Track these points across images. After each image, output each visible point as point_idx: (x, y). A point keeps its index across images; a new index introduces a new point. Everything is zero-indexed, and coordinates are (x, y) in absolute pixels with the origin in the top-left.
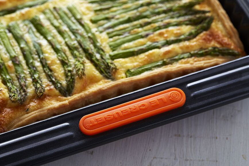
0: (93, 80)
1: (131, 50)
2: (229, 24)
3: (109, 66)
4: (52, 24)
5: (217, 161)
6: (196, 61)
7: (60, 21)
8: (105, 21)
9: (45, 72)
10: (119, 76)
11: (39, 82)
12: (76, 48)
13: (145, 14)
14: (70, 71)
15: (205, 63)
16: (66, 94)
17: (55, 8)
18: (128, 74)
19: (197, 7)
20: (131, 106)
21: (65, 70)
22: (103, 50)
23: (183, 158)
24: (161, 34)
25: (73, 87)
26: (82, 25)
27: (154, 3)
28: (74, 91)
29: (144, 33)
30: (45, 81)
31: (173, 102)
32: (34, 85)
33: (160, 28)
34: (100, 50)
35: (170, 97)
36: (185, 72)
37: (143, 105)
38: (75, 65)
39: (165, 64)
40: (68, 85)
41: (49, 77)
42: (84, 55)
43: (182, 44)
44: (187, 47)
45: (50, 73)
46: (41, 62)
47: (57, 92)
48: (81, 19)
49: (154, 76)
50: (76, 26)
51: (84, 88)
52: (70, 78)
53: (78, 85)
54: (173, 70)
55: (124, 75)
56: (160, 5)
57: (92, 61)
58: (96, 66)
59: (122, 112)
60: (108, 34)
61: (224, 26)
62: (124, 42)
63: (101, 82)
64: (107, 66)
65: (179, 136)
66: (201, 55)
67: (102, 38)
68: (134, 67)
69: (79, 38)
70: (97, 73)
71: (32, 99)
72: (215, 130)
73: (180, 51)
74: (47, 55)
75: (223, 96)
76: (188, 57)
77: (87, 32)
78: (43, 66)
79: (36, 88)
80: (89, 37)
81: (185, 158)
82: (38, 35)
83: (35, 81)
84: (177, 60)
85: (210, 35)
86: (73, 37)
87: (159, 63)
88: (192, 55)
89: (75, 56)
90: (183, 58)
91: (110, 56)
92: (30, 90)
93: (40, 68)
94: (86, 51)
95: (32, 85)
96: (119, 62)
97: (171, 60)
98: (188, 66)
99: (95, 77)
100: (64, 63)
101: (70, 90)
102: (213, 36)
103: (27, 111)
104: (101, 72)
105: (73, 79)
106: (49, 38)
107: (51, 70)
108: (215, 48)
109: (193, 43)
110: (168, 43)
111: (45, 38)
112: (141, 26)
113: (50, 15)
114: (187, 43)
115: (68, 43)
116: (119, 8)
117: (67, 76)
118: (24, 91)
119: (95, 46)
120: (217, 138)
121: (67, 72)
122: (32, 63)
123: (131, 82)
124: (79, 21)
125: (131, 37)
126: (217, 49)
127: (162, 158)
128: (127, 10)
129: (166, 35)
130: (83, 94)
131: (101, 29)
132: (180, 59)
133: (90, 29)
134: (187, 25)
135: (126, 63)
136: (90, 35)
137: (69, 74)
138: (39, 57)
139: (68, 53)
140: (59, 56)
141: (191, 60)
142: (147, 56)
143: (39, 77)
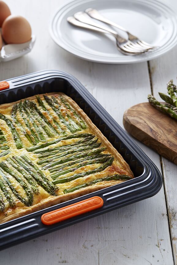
0: (44, 197)
1: (66, 178)
2: (123, 161)
3: (53, 188)
4: (13, 166)
5: (124, 240)
6: (106, 183)
7: (18, 164)
8: (47, 163)
9: (13, 193)
10: (60, 193)
11: (11, 198)
12: (31, 179)
13: (71, 158)
14: (29, 192)
15: (111, 184)
16: (29, 205)
17: (13, 157)
18: (65, 192)
19: (103, 153)
20: (71, 207)
21: (26, 192)
22: (48, 180)
23: (104, 239)
24: (82, 169)
25: (32, 201)
26: (33, 166)
27: (76, 152)
28: (33, 203)
29: (72, 169)
30: (14, 198)
31: (96, 204)
32: (8, 201)
33: (81, 166)
34: (46, 179)
35: (94, 201)
36: (100, 189)
37: (79, 207)
38: (32, 188)
39: (87, 185)
40: (29, 200)
41: (17, 196)
42: (36, 183)
43: (96, 174)
44: (100, 175)
45: (17, 194)
46: (10, 188)
47: (23, 204)
48: (31, 162)
49: (82, 192)
50: (29, 167)
51: (39, 201)
52: (30, 195)
53: (35, 199)
54: (93, 188)
55: (63, 193)
56: (80, 153)
57: (42, 186)
58: (45, 188)
59: (66, 211)
60: (49, 170)
61: (121, 162)
62: (60, 175)
63: (49, 197)
64: (52, 188)
65: (100, 228)
66: (109, 180)
67: (46, 172)
68: (69, 188)
69: (32, 173)
70: (46, 193)
71: (8, 209)
72: (121, 223)
73: (95, 178)
74: (13, 183)
75: (125, 200)
76: (101, 181)
77: (36, 170)
78: (12, 190)
79: (10, 202)
80: (38, 172)
81: (104, 240)
82: (5, 173)
83: (8, 198)
84: (94, 183)
85: (113, 168)
86: (28, 173)
87: (84, 185)
88: (103, 180)
89: (31, 184)
90: (98, 182)
91: (52, 182)
92: (7, 203)
93: (10, 191)
94: (37, 180)
95: (7, 201)
96: (59, 185)
97: (91, 183)
98: (102, 186)
99: (45, 194)
100: (25, 188)
101: (31, 202)
102: (115, 169)
103: (6, 215)
104: (49, 192)
105: (32, 196)
106: (13, 174)
107: (17, 192)
108: (116, 175)
109: (103, 173)
110: (88, 174)
111: (11, 174)
112: (70, 165)
113: (11, 161)
114: (99, 173)
115: (26, 176)
116: (54, 156)
117: (28, 195)
118: (3, 204)
119: (43, 177)
120: (123, 228)
121: (27, 192)
122: (5, 188)
123: (68, 196)
124: (30, 164)
125: (64, 171)
126: (118, 176)
127: (90, 241)
128: (59, 156)
129: (85, 169)
130: (39, 204)
131: (44, 168)
132: (96, 182)
133: (38, 168)
134: (98, 163)
135: (63, 186)
136: (38, 171)
137: (29, 193)
138: (9, 185)
139: (26, 182)
140: (21, 184)
141: (103, 182)
142: (76, 181)
143: (10, 196)
